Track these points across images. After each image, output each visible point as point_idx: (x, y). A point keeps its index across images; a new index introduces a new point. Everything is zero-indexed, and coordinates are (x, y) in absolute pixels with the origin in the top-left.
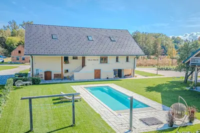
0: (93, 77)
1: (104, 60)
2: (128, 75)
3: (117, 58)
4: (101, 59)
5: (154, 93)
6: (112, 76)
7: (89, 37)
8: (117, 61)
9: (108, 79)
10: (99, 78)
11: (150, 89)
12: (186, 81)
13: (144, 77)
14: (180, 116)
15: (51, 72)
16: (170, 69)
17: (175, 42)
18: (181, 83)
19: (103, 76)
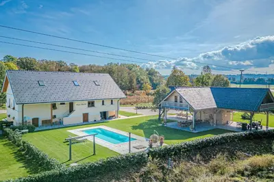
0: (81, 121)
1: (91, 104)
2: (112, 116)
3: (103, 102)
4: (89, 103)
5: (138, 130)
6: (99, 118)
7: (75, 83)
8: (103, 104)
9: (95, 122)
10: (87, 121)
11: (135, 128)
12: (159, 119)
13: (127, 118)
14: (156, 142)
15: (38, 119)
16: (147, 108)
17: (149, 74)
18: (156, 121)
19: (91, 119)
